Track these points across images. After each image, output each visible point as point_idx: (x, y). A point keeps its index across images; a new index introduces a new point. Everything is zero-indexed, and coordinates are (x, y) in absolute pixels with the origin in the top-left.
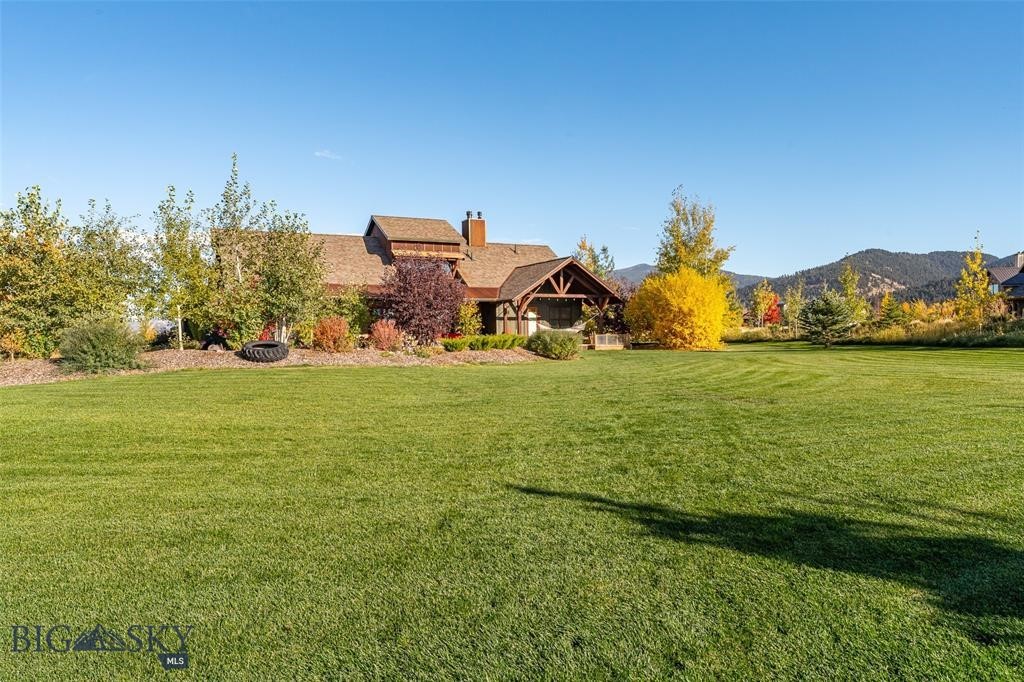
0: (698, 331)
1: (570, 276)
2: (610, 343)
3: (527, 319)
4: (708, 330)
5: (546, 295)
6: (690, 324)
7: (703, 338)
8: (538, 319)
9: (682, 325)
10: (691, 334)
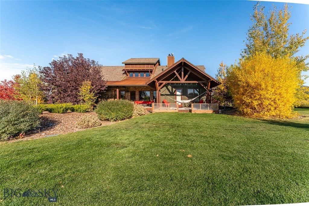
0: (266, 102)
1: (188, 71)
2: (202, 108)
3: (176, 95)
4: (278, 102)
5: (189, 82)
6: (258, 97)
7: (272, 109)
8: (181, 95)
9: (251, 98)
10: (260, 105)
